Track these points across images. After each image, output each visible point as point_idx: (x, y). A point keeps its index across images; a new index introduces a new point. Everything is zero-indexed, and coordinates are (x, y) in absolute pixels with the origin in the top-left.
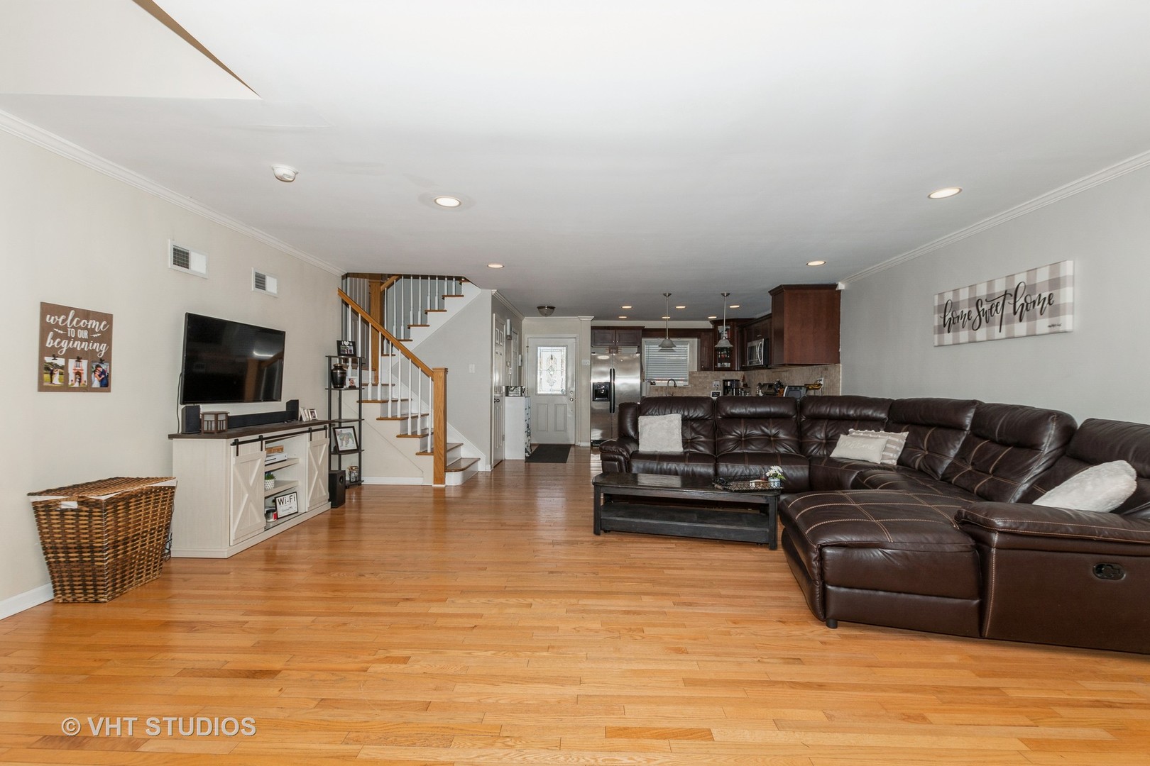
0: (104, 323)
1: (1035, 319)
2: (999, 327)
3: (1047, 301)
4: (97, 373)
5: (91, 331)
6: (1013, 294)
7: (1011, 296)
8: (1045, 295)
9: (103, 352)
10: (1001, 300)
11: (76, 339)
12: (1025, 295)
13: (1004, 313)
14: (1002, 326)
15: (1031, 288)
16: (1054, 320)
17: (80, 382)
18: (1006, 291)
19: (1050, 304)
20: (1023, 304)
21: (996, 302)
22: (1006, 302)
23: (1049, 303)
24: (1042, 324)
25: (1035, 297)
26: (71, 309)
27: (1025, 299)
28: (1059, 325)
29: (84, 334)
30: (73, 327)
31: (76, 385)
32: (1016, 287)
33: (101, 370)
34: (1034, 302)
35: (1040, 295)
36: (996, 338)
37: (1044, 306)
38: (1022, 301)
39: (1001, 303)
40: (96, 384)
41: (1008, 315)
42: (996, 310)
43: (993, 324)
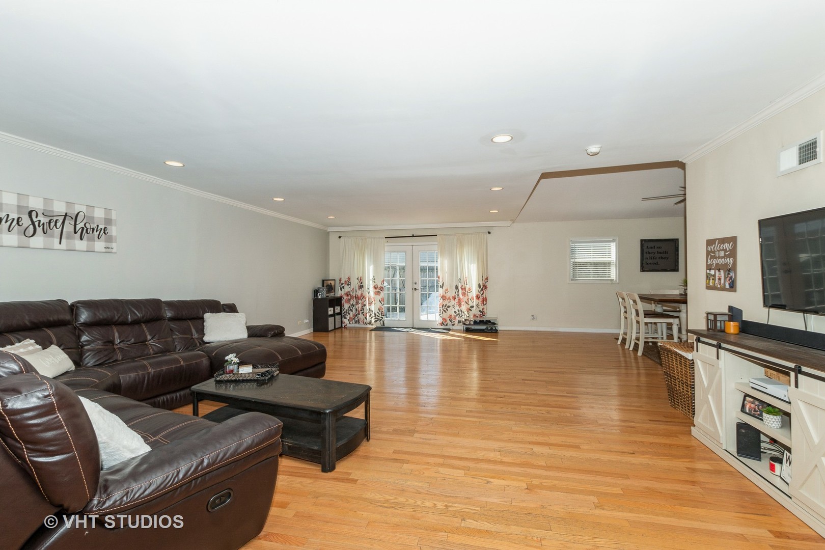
0: (731, 244)
1: (94, 240)
2: (59, 240)
3: (103, 231)
4: (728, 279)
5: (725, 251)
6: (74, 218)
7: (72, 219)
8: (102, 226)
9: (731, 264)
10: (61, 219)
11: (719, 257)
12: (85, 221)
13: (64, 230)
14: (62, 240)
15: (89, 218)
16: (109, 245)
17: (720, 284)
18: (66, 214)
19: (105, 234)
20: (83, 229)
21: (55, 219)
22: (66, 222)
23: (104, 232)
24: (99, 245)
25: (94, 226)
26: (716, 239)
27: (85, 225)
28: (112, 249)
29: (722, 254)
30: (718, 251)
31: (719, 286)
32: (76, 213)
33: (730, 276)
34: (93, 230)
35: (98, 226)
36: (55, 248)
37: (101, 234)
38: (82, 225)
39: (61, 221)
40: (727, 286)
41: (68, 233)
42: (56, 225)
43: (52, 236)
